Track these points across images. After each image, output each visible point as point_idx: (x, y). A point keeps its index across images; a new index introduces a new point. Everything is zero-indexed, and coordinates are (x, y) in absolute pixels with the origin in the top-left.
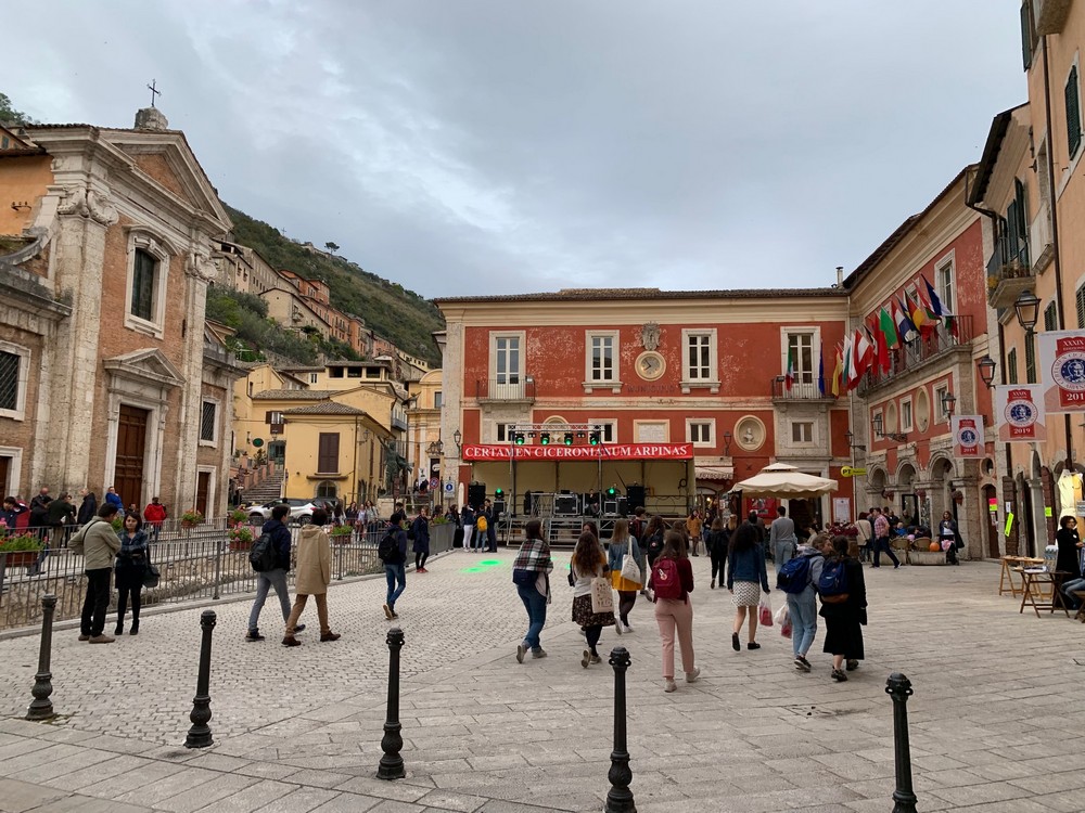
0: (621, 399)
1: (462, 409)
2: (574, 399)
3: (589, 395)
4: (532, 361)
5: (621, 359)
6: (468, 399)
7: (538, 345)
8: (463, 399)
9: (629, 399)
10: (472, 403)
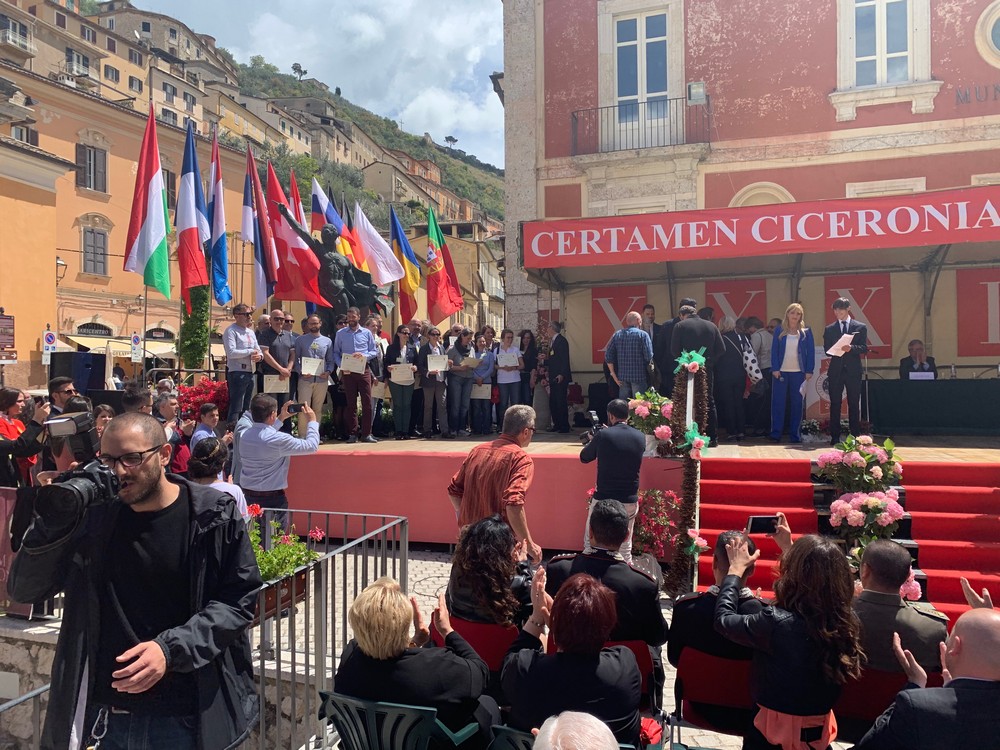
0: (936, 125)
1: (542, 184)
2: (808, 138)
3: (847, 125)
4: (700, 59)
5: (936, 23)
6: (553, 161)
7: (715, 17)
8: (543, 163)
9: (959, 123)
10: (562, 173)
